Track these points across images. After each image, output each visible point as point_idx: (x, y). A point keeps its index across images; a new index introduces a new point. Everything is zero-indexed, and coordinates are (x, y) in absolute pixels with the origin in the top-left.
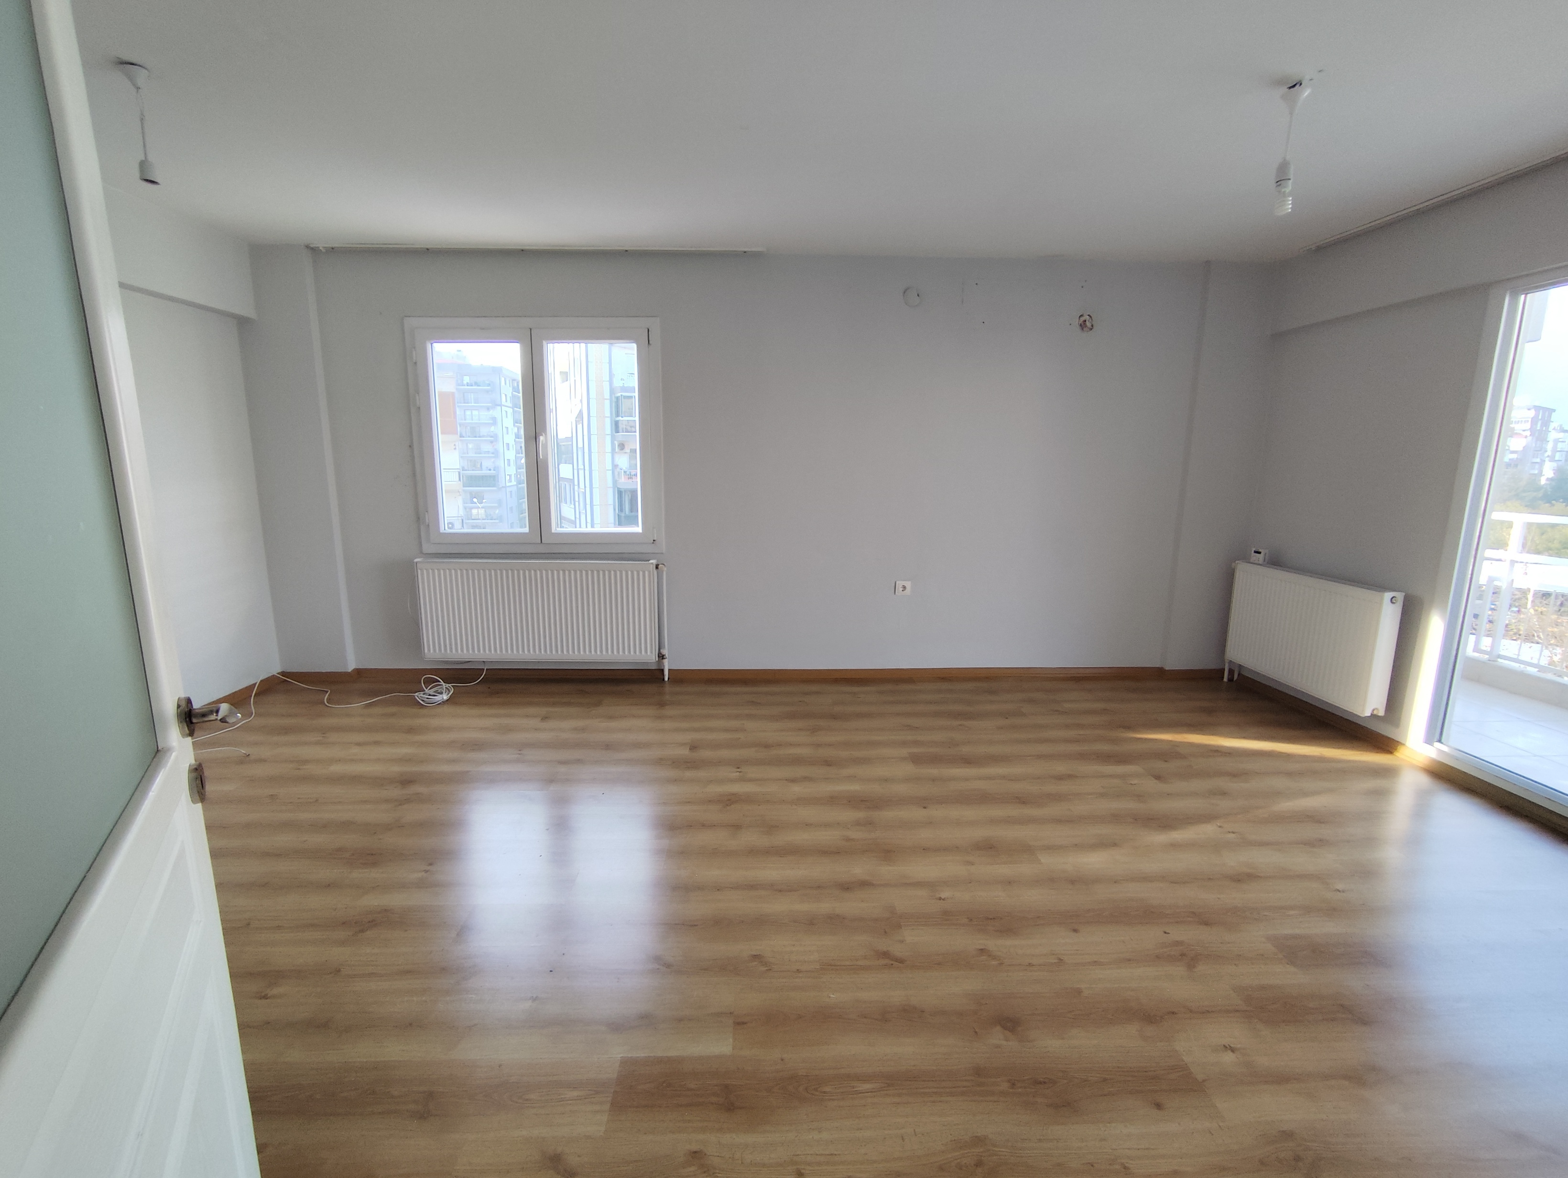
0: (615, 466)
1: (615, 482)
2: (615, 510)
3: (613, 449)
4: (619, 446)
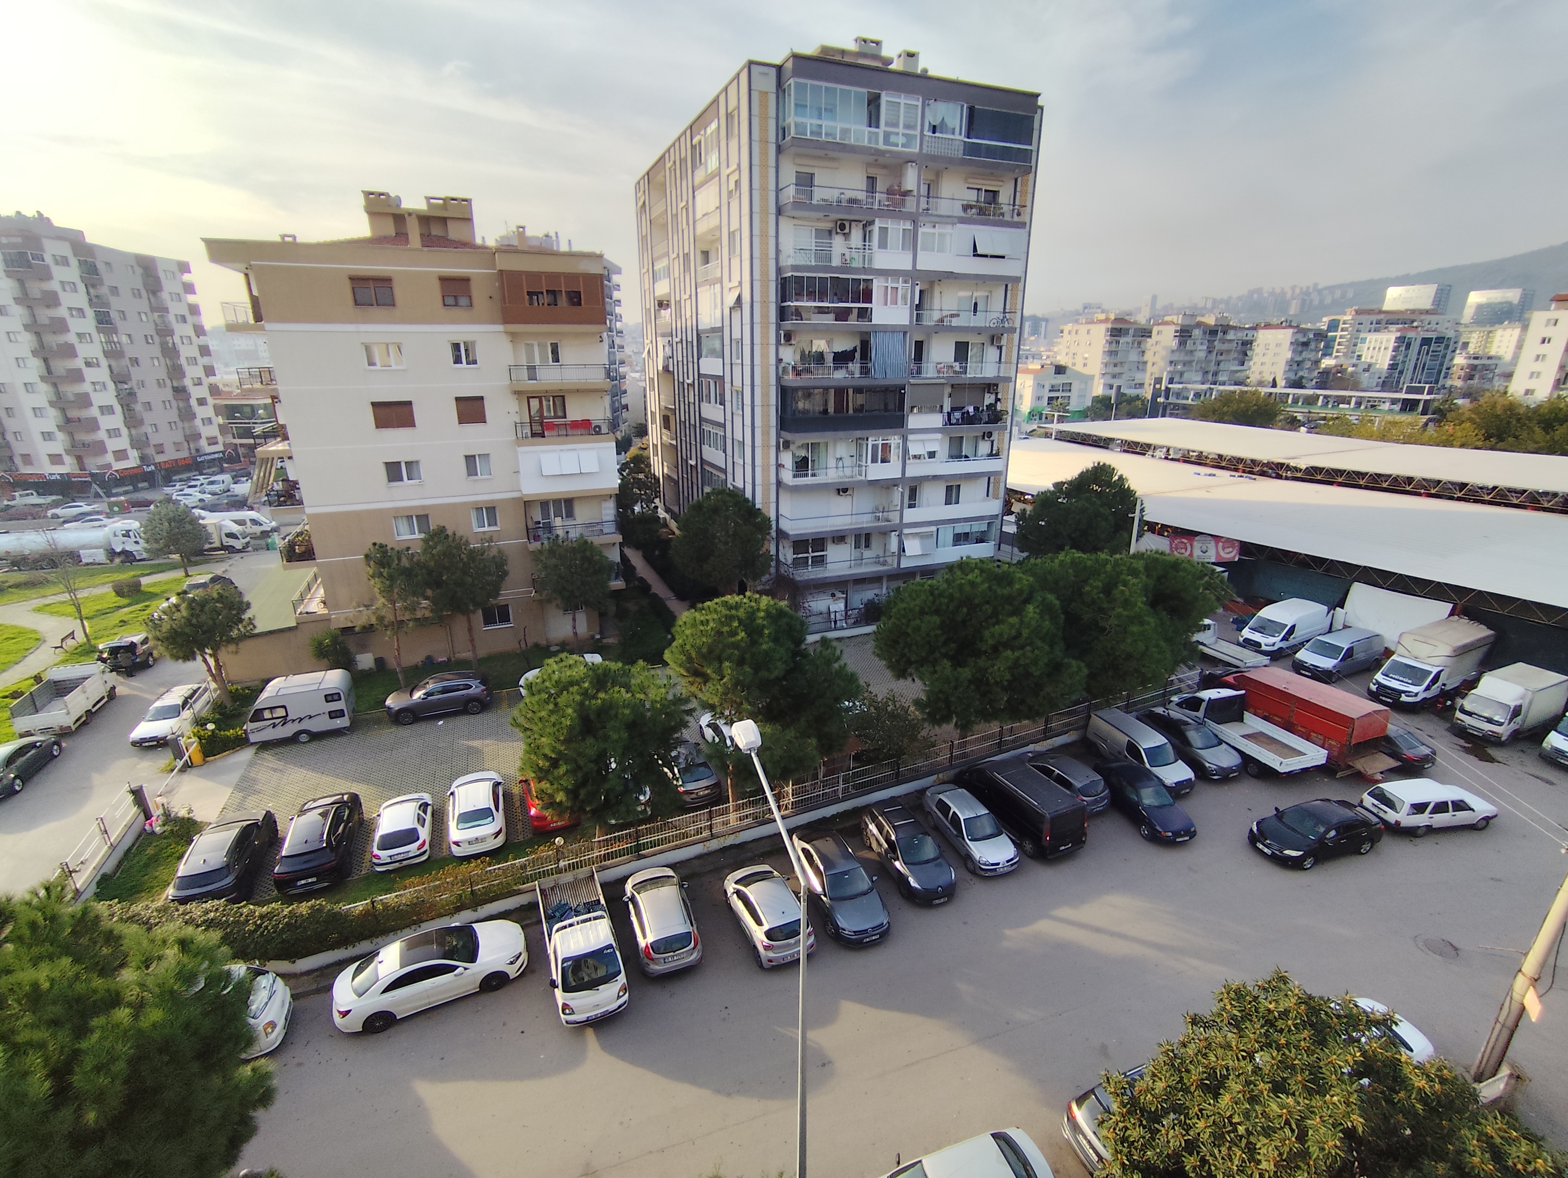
0: (779, 361)
1: (779, 379)
2: (777, 411)
3: (778, 343)
4: (785, 336)
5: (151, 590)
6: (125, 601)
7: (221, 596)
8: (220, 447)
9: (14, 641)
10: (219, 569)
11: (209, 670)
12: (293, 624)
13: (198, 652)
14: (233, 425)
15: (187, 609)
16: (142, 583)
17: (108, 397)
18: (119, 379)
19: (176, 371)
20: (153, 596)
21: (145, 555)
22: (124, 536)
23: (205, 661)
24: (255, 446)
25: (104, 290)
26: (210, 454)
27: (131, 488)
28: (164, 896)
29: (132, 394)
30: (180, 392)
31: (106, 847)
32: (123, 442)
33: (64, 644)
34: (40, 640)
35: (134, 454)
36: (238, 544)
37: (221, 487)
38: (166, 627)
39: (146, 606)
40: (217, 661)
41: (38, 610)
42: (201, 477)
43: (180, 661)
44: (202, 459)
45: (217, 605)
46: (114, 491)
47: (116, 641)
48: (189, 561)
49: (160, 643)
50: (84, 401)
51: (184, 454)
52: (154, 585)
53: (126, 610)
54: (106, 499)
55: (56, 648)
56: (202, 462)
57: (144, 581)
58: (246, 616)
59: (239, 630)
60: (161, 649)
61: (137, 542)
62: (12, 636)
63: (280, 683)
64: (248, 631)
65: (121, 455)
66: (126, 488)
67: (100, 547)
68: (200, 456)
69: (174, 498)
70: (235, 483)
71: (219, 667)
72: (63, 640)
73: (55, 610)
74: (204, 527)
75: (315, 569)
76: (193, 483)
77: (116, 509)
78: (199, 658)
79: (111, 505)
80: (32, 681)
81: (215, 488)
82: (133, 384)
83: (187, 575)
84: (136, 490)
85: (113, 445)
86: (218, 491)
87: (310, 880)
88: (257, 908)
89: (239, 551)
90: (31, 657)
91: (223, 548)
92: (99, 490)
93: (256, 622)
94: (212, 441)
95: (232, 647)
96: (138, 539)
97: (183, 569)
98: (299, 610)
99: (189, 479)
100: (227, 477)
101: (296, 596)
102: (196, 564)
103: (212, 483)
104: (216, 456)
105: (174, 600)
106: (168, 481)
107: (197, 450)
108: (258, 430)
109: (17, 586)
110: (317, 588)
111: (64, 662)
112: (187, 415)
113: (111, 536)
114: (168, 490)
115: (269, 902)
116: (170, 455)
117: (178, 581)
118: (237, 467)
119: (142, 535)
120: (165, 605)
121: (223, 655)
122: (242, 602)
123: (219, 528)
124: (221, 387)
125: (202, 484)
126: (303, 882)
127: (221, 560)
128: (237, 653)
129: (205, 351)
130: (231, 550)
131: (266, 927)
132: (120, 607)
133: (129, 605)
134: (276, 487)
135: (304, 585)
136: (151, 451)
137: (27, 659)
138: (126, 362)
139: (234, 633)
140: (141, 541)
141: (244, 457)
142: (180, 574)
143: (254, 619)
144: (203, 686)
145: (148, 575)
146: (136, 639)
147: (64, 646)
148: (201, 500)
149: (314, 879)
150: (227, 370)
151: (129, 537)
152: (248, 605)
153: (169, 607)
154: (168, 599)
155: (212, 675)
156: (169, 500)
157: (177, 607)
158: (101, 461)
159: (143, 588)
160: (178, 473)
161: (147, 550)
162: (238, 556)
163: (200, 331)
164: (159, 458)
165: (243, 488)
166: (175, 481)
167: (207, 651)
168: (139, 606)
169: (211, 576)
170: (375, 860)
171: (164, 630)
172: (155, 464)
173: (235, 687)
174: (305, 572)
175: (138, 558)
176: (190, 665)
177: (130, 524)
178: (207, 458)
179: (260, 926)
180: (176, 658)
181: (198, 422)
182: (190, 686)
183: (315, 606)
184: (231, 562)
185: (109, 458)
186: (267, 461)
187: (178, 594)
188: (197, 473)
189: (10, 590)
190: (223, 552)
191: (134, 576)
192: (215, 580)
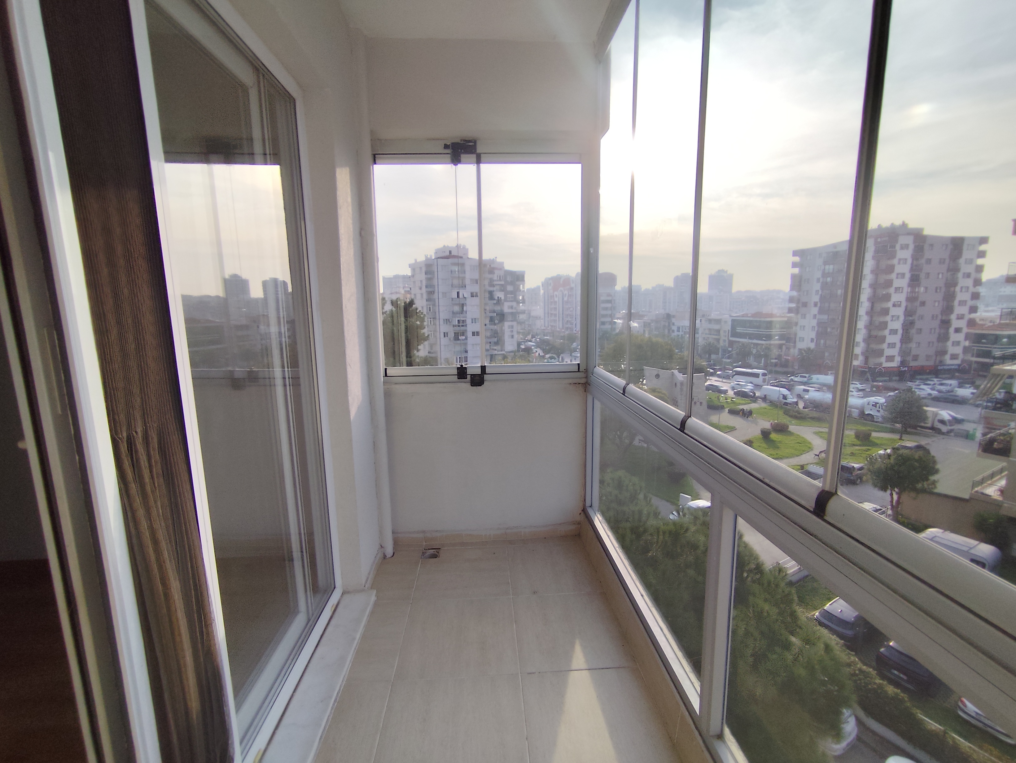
5: (875, 441)
6: (858, 443)
7: (920, 458)
8: (958, 362)
9: (800, 445)
10: (923, 442)
11: (892, 502)
12: (967, 496)
13: (890, 488)
14: (976, 348)
15: (895, 459)
16: (872, 435)
17: (897, 325)
18: (909, 313)
19: (948, 309)
20: (875, 445)
21: (880, 419)
22: (873, 405)
23: (891, 495)
24: (992, 365)
25: (923, 261)
26: (949, 365)
27: (888, 378)
28: (812, 614)
29: (912, 323)
30: (946, 323)
31: (797, 568)
32: (894, 352)
33: (820, 454)
34: (810, 449)
35: (898, 359)
36: (944, 429)
37: (948, 388)
38: (877, 466)
39: (868, 449)
40: (899, 498)
41: (816, 433)
42: (935, 380)
43: (877, 489)
44: (942, 368)
45: (916, 463)
46: (877, 379)
47: (845, 463)
48: (906, 431)
49: (870, 473)
50: (884, 325)
51: (931, 363)
52: (878, 438)
53: (857, 448)
54: (871, 383)
55: (816, 455)
56: (941, 370)
57: (874, 434)
58: (932, 478)
59: (923, 485)
60: (869, 476)
61: (878, 411)
62: (800, 442)
63: (938, 533)
64: (929, 488)
65: (890, 359)
66: (885, 378)
67: (857, 409)
68: (941, 366)
69: (913, 390)
70: (959, 387)
71: (898, 502)
72: (821, 452)
73: (823, 436)
74: (926, 411)
75: (1005, 464)
76: (929, 382)
77: (874, 389)
78: (889, 492)
79: (873, 387)
80: (799, 467)
81: (942, 388)
82: (916, 317)
83: (901, 439)
84: (890, 380)
85: (888, 352)
86: (944, 390)
87: (901, 675)
88: (859, 662)
89: (943, 434)
90: (804, 455)
91: (932, 428)
92: (869, 377)
93: (938, 485)
94: (954, 357)
95: (913, 494)
96: (880, 409)
97: (899, 435)
98: (976, 489)
99: (927, 379)
100: (954, 382)
101: (979, 478)
102: (909, 433)
103: (942, 384)
104: (953, 367)
105: (889, 451)
106: (912, 378)
107: (941, 362)
108: (998, 353)
109: (813, 418)
110: (1000, 479)
111: (817, 464)
112: (944, 338)
113: (866, 404)
114: (910, 384)
115: (870, 666)
116: (921, 362)
117: (893, 440)
118: (966, 376)
119: (884, 407)
120: (881, 452)
121: (905, 497)
122: (933, 468)
123: (936, 414)
124: (978, 320)
125: (934, 384)
126: (896, 672)
127: (926, 436)
128: (915, 499)
129: (976, 296)
130: (938, 431)
131: (860, 680)
132: (854, 445)
133: (860, 445)
134: (998, 396)
135: (989, 472)
136: (909, 358)
137: (802, 456)
138: (917, 304)
139: (919, 486)
140: (881, 411)
141: (974, 370)
142: (896, 436)
143: (937, 482)
144: (884, 510)
145: (876, 431)
146: (856, 466)
147: (820, 455)
148: (930, 394)
149: (905, 678)
150: (987, 309)
151: (876, 407)
152: (937, 471)
153: (884, 454)
154: (886, 450)
155: (892, 505)
156: (910, 390)
157: (889, 456)
158: (877, 361)
159: (871, 438)
160: (920, 374)
161: (883, 417)
162: (942, 436)
163: (978, 282)
164: (913, 364)
165: (966, 392)
166: (917, 379)
167: (896, 489)
168: (864, 448)
169: (915, 444)
170: (960, 704)
171: (876, 467)
172: (908, 367)
173: (903, 519)
174: (996, 463)
175: (875, 420)
176: (881, 494)
177: (879, 399)
178: (946, 367)
179: (857, 675)
180: (875, 486)
181: (949, 343)
182: (875, 506)
183: (992, 491)
184: (934, 439)
185: (883, 359)
186: (998, 376)
187: (893, 449)
188: (934, 376)
189: (808, 419)
190: (931, 431)
191: (870, 430)
192: (919, 447)
